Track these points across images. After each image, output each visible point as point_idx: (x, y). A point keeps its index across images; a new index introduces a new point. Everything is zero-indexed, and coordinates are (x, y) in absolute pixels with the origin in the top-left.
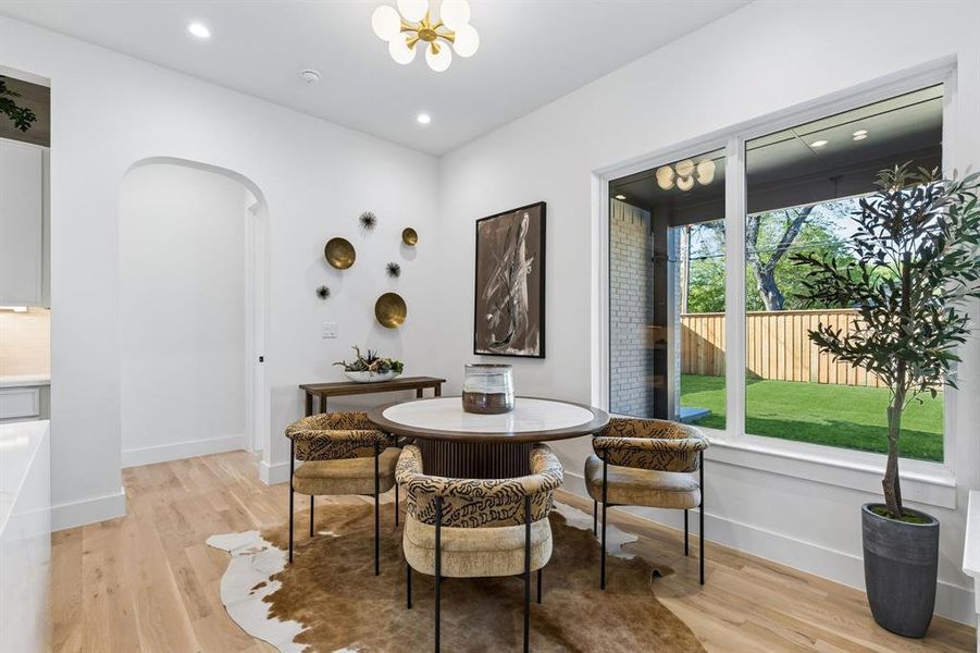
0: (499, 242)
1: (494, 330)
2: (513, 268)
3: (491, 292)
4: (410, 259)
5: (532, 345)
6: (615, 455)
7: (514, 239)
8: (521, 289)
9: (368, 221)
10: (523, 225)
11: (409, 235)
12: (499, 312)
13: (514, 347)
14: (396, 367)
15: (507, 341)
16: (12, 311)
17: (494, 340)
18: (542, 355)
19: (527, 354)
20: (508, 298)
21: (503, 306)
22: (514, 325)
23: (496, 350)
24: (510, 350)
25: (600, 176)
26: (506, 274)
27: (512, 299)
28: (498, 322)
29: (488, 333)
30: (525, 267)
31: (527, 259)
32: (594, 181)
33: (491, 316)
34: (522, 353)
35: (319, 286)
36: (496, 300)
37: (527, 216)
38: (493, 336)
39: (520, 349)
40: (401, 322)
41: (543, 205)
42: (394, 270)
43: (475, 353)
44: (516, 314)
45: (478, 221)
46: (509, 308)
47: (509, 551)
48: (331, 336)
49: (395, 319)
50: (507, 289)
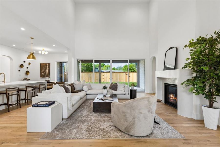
3: (43, 71)
4: (29, 66)
8: (47, 71)
9: (24, 62)
11: (30, 63)
14: (29, 80)
18: (50, 78)
30: (48, 69)
32: (56, 62)
35: (19, 70)
36: (43, 72)
37: (48, 64)
41: (50, 63)
42: (27, 68)
43: (40, 78)
45: (40, 63)
46: (45, 73)
48: (20, 76)
49: (28, 74)
50: (45, 71)
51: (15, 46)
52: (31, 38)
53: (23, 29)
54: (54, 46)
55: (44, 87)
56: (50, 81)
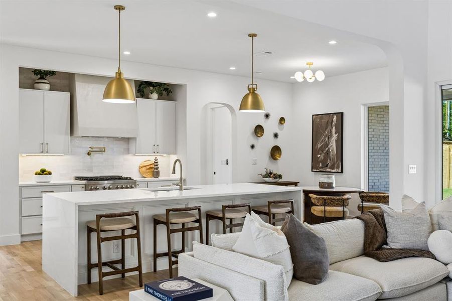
0: (323, 125)
1: (321, 162)
2: (330, 137)
3: (319, 146)
4: (281, 130)
5: (338, 168)
6: (365, 199)
7: (330, 125)
8: (333, 145)
9: (267, 116)
10: (334, 120)
11: (282, 120)
12: (323, 154)
13: (330, 168)
14: (280, 177)
15: (327, 166)
16: (162, 156)
17: (321, 166)
18: (342, 172)
19: (336, 171)
20: (327, 149)
21: (325, 152)
22: (330, 159)
23: (322, 170)
24: (328, 170)
25: (364, 105)
26: (327, 139)
27: (329, 149)
28: (323, 158)
29: (318, 163)
30: (335, 137)
31: (335, 133)
32: (362, 107)
33: (319, 156)
34: (333, 171)
35: (251, 144)
36: (322, 149)
37: (335, 117)
38: (321, 164)
39: (333, 169)
40: (280, 157)
41: (342, 114)
42: (276, 136)
43: (312, 171)
44: (331, 155)
45: (313, 115)
46: (328, 153)
47: (340, 212)
48: (255, 164)
49: (277, 156)
50: (327, 145)
51: (234, 68)
52: (250, 35)
53: (212, 15)
54: (333, 42)
55: (289, 212)
56: (334, 185)
